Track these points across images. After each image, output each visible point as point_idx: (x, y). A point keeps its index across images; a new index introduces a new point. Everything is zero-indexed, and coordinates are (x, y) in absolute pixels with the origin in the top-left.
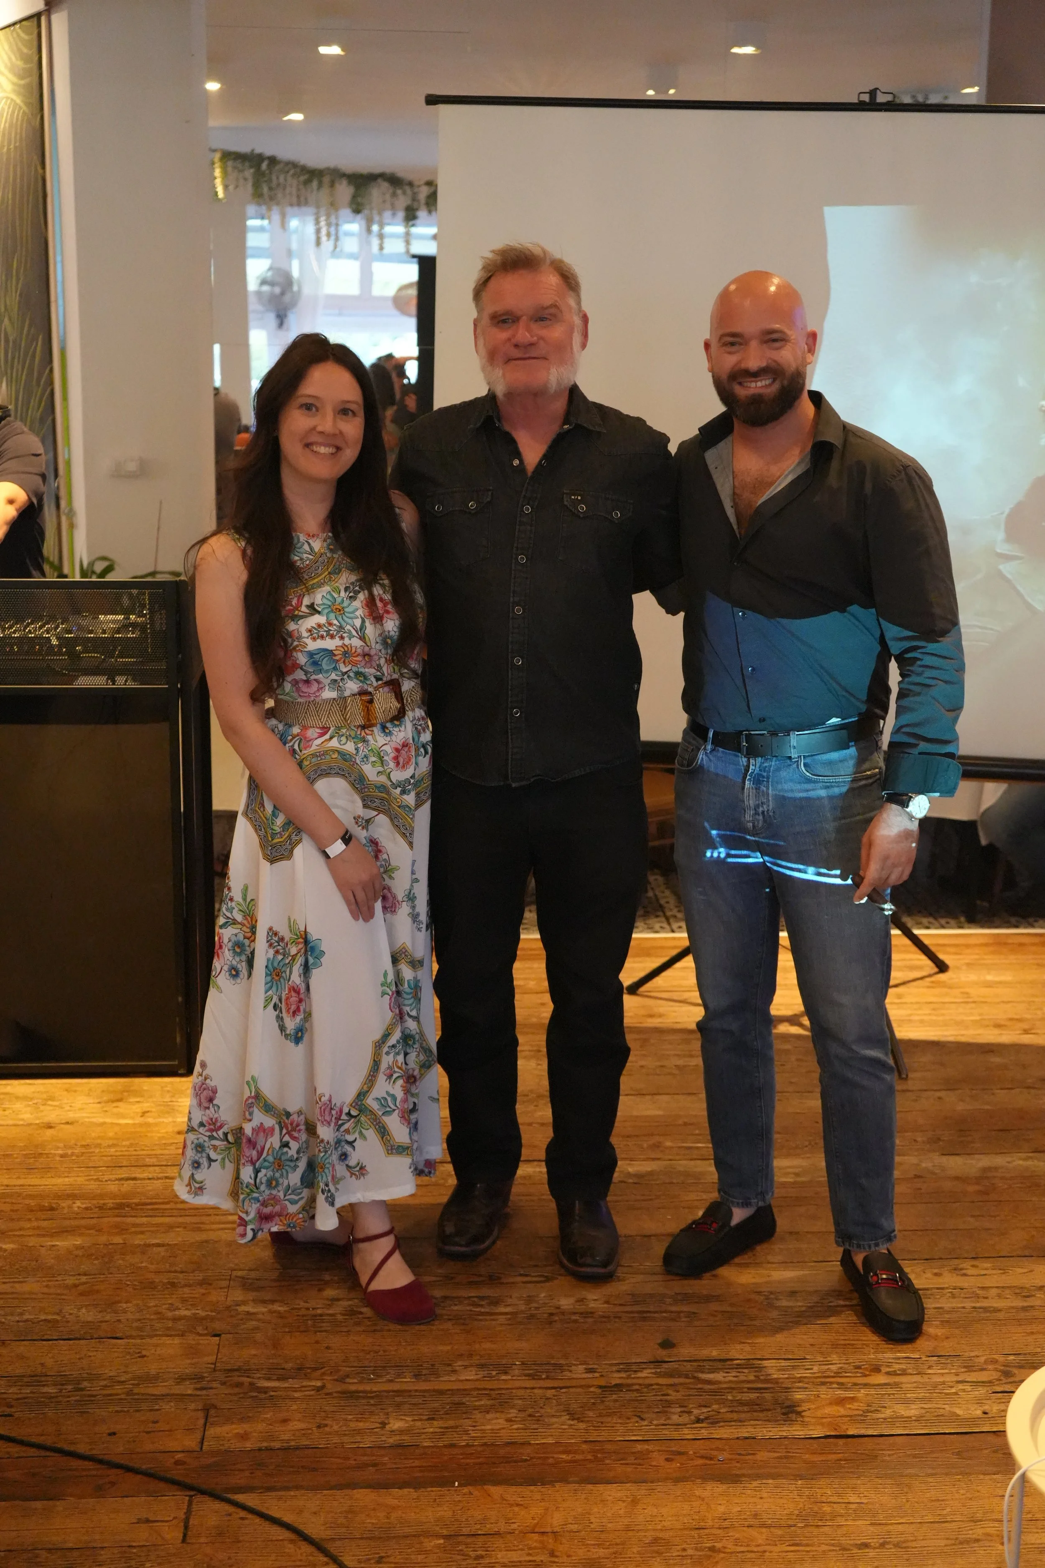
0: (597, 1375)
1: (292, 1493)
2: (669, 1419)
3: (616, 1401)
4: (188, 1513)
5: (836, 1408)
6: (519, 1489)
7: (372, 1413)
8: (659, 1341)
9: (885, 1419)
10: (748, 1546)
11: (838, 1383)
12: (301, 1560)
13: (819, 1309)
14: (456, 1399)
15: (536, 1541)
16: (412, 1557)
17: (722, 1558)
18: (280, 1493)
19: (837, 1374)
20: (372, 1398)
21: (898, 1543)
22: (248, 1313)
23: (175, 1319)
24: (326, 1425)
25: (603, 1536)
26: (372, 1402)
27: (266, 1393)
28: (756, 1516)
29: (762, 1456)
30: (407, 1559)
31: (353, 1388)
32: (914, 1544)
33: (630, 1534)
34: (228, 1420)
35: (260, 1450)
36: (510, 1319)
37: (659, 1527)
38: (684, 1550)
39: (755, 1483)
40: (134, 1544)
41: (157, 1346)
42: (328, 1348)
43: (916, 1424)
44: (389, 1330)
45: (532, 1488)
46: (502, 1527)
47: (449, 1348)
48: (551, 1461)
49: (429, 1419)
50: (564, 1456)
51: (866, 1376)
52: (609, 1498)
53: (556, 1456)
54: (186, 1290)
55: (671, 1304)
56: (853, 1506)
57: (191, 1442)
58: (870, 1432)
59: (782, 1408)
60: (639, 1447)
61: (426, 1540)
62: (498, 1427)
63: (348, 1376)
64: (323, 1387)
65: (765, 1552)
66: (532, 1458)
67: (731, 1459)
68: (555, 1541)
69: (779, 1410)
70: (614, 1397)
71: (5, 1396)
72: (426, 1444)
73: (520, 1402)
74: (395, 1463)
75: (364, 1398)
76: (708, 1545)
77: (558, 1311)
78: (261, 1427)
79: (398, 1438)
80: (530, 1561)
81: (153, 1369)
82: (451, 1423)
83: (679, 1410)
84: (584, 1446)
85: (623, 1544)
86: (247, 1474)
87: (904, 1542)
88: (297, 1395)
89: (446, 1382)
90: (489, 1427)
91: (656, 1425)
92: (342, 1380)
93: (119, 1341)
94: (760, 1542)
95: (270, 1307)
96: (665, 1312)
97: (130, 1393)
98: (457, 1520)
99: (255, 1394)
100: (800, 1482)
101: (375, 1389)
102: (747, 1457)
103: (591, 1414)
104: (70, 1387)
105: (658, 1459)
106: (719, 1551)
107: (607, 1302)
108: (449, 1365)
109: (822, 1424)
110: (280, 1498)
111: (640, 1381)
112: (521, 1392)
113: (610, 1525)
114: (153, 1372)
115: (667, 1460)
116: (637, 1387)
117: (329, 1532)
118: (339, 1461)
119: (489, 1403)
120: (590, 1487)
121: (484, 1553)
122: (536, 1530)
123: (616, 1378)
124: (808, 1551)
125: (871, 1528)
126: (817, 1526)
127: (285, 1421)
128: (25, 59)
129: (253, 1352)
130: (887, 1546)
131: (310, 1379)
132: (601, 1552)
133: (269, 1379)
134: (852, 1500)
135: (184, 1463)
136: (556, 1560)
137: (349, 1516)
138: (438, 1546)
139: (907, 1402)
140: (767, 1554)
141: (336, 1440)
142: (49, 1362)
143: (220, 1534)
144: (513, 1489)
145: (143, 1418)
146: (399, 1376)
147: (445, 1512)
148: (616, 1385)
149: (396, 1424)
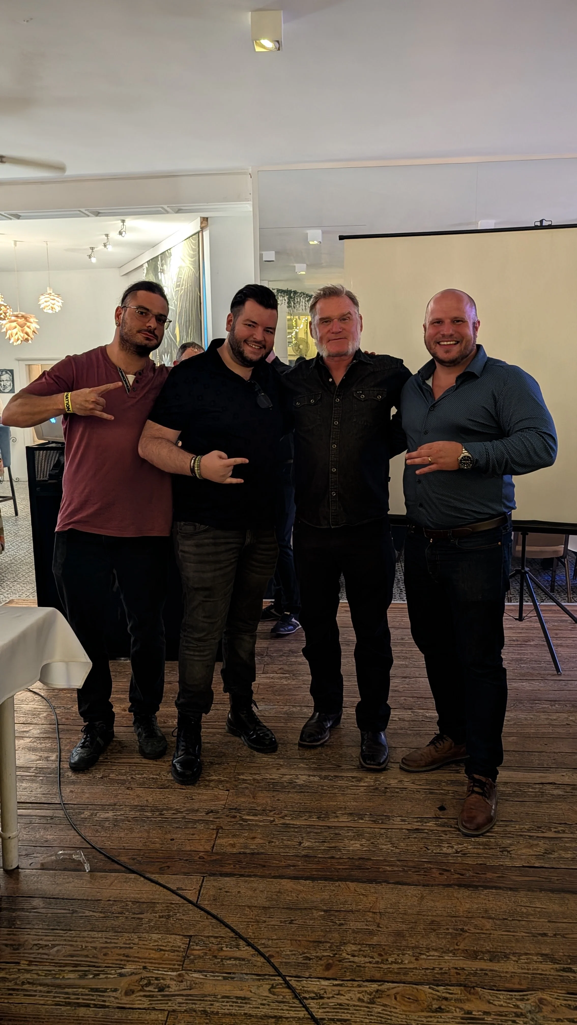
0: (407, 823)
1: (252, 879)
2: (442, 850)
3: (415, 838)
4: (201, 887)
5: (528, 850)
6: (364, 885)
7: (295, 837)
8: (438, 806)
9: (554, 858)
10: (482, 929)
11: (529, 836)
12: (252, 919)
13: (519, 793)
14: (337, 831)
15: (371, 917)
16: (307, 921)
17: (468, 936)
18: (247, 878)
19: (529, 830)
20: (296, 828)
21: (563, 934)
22: (244, 780)
23: (210, 781)
24: (273, 842)
25: (406, 917)
26: (296, 830)
27: (246, 822)
28: (486, 911)
29: (489, 875)
30: (304, 922)
31: (288, 822)
32: (571, 936)
33: (420, 917)
34: (227, 836)
35: (240, 853)
36: (365, 790)
37: (434, 914)
38: (448, 929)
39: (486, 891)
40: (174, 902)
41: (199, 794)
42: (278, 800)
43: (571, 862)
44: (308, 792)
45: (370, 885)
46: (354, 907)
47: (335, 803)
48: (381, 870)
49: (322, 842)
50: (388, 868)
51: (543, 832)
52: (410, 894)
53: (383, 867)
54: (217, 766)
55: (444, 786)
56: (538, 910)
57: (208, 848)
58: (546, 865)
59: (500, 848)
60: (426, 866)
61: (315, 912)
62: (356, 849)
63: (286, 816)
64: (274, 821)
65: (490, 934)
66: (372, 868)
67: (473, 876)
68: (380, 918)
69: (498, 849)
70: (415, 836)
71: (127, 816)
72: (320, 856)
73: (367, 835)
74: (304, 866)
75: (293, 827)
76: (460, 927)
77: (389, 786)
78: (242, 840)
79: (306, 851)
80: (367, 929)
81: (196, 806)
82: (333, 845)
83: (447, 845)
84: (398, 863)
85: (416, 923)
86: (232, 866)
87: (566, 934)
88: (261, 824)
89: (332, 822)
90: (351, 848)
91: (435, 853)
92: (283, 818)
93: (183, 791)
94: (488, 927)
95: (254, 776)
96: (442, 790)
97: (184, 818)
98: (331, 901)
99: (241, 822)
100: (510, 892)
101: (298, 823)
102: (482, 875)
103: (402, 844)
104: (157, 813)
105: (436, 874)
106: (466, 932)
107: (413, 783)
108: (335, 813)
109: (521, 859)
110: (246, 881)
111: (428, 828)
112: (368, 830)
113: (409, 911)
114: (196, 808)
115: (440, 874)
116: (426, 831)
117: (268, 903)
118: (277, 862)
119: (353, 834)
120: (400, 886)
121: (343, 922)
122: (371, 910)
123: (416, 825)
124: (513, 936)
125: (549, 924)
126: (519, 920)
127: (254, 838)
128: (193, 250)
129: (243, 800)
130: (558, 936)
131: (268, 816)
132: (404, 927)
133: (249, 815)
134: (538, 906)
135: (204, 858)
136: (380, 929)
137: (279, 894)
138: (320, 916)
139: (566, 849)
140: (492, 935)
141: (276, 850)
142: (150, 799)
143: (215, 900)
144: (361, 885)
145: (188, 832)
146: (310, 817)
147: (326, 895)
148: (416, 829)
149: (306, 844)
